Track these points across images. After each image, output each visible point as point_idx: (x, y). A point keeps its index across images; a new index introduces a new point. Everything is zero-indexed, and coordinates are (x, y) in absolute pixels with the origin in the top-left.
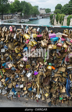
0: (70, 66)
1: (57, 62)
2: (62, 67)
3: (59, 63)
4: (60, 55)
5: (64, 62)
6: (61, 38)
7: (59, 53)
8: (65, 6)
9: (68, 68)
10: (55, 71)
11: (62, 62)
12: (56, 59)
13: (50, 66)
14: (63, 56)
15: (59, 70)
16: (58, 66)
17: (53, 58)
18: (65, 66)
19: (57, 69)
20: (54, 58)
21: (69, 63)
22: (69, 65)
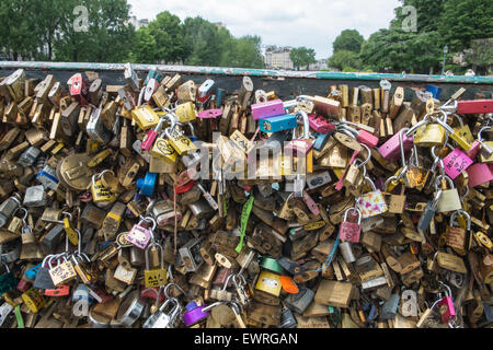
0: (374, 277)
1: (309, 253)
2: (335, 279)
3: (316, 260)
4: (316, 211)
5: (339, 253)
7: (310, 202)
9: (365, 286)
10: (300, 305)
11: (328, 250)
12: (300, 238)
13: (273, 276)
14: (333, 218)
15: (321, 295)
16: (312, 275)
17: (287, 234)
18: (347, 273)
19: (310, 293)
20: (293, 232)
21: (366, 260)
22: (367, 268)
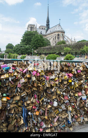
0: (23, 94)
1: (12, 92)
2: (17, 96)
3: (13, 93)
4: (13, 83)
5: (17, 90)
6: (11, 67)
7: (12, 82)
8: (16, 46)
9: (22, 96)
10: (11, 102)
11: (15, 90)
12: (10, 89)
13: (5, 97)
14: (16, 84)
15: (15, 99)
16: (12, 96)
17: (7, 89)
18: (19, 94)
19: (12, 99)
20: (8, 88)
21: (22, 91)
22: (22, 92)
